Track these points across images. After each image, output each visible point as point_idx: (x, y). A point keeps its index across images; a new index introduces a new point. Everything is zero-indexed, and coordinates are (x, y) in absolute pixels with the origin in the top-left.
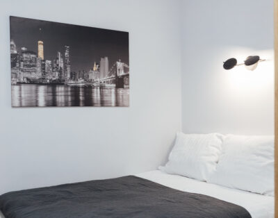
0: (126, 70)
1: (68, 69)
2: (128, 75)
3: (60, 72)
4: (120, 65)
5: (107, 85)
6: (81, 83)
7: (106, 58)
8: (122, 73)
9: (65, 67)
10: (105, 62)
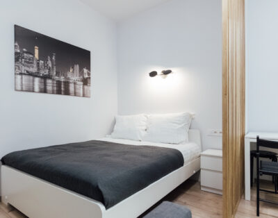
0: (89, 74)
1: (55, 68)
2: (90, 78)
3: (49, 69)
4: (85, 71)
5: (78, 83)
6: (62, 79)
7: (78, 66)
8: (86, 76)
9: (53, 67)
10: (77, 67)
